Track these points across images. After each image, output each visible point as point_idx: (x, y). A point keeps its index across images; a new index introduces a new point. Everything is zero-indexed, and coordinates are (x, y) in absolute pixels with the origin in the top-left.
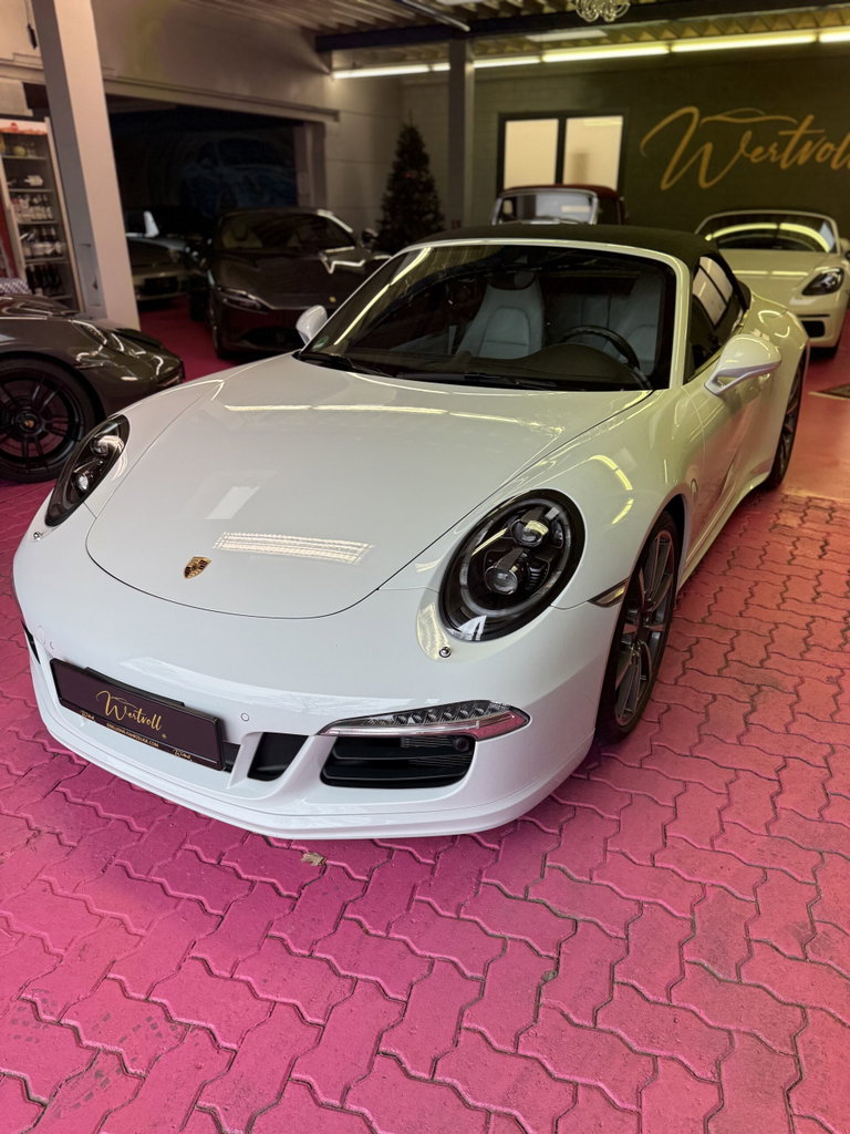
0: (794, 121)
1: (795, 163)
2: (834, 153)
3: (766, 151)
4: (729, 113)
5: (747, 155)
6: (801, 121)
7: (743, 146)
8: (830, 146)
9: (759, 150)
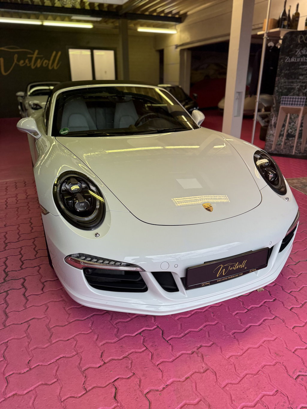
0: (32, 52)
1: (36, 66)
2: (48, 64)
3: (24, 62)
4: (6, 47)
5: (18, 63)
6: (34, 52)
7: (15, 60)
8: (46, 61)
9: (22, 62)
